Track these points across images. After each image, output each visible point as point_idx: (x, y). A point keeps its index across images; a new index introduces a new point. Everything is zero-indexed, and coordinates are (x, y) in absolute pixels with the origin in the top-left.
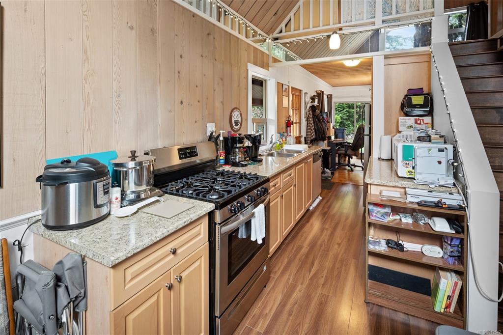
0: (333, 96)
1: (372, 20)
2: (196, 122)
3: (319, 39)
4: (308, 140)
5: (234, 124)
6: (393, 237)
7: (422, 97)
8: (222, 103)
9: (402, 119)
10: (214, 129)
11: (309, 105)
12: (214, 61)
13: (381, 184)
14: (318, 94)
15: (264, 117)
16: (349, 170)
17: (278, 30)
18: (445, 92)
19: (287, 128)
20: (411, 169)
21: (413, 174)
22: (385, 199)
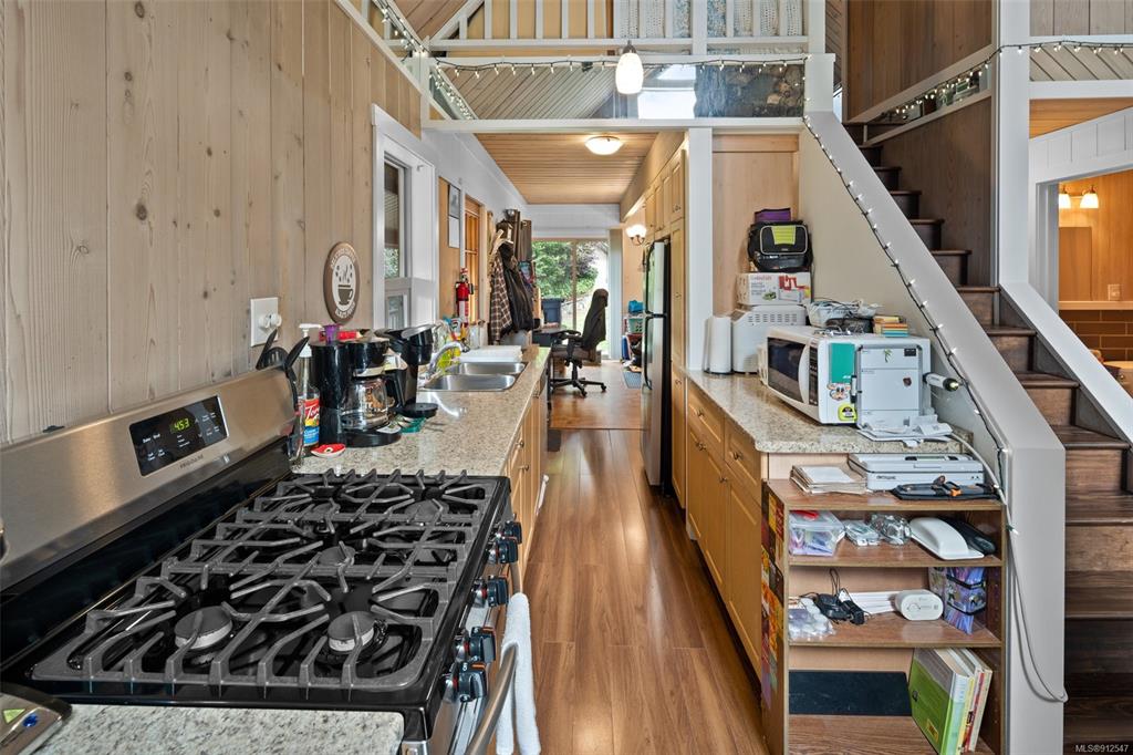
0: (533, 225)
1: (686, 41)
2: (206, 295)
3: (564, 68)
4: (495, 331)
5: (337, 299)
6: (824, 587)
7: (792, 229)
8: (301, 223)
9: (754, 278)
10: (277, 320)
11: (498, 243)
12: (275, 68)
13: (797, 451)
14: (508, 216)
15: (402, 274)
16: (574, 394)
17: (448, 28)
18: (870, 215)
19: (457, 303)
20: (847, 402)
21: (853, 414)
22: (820, 492)
